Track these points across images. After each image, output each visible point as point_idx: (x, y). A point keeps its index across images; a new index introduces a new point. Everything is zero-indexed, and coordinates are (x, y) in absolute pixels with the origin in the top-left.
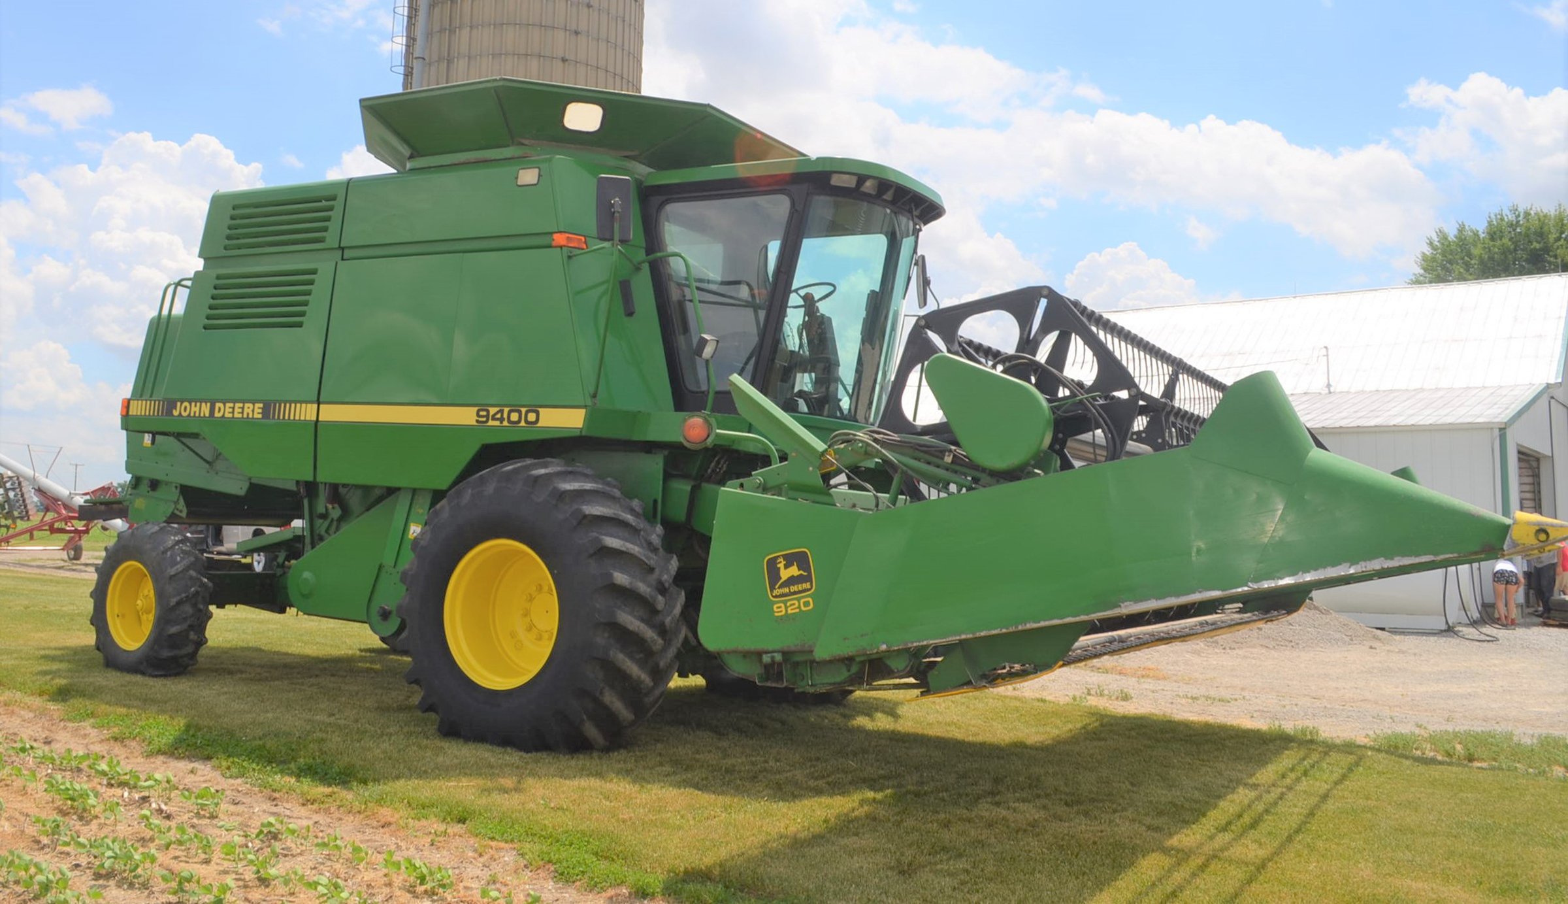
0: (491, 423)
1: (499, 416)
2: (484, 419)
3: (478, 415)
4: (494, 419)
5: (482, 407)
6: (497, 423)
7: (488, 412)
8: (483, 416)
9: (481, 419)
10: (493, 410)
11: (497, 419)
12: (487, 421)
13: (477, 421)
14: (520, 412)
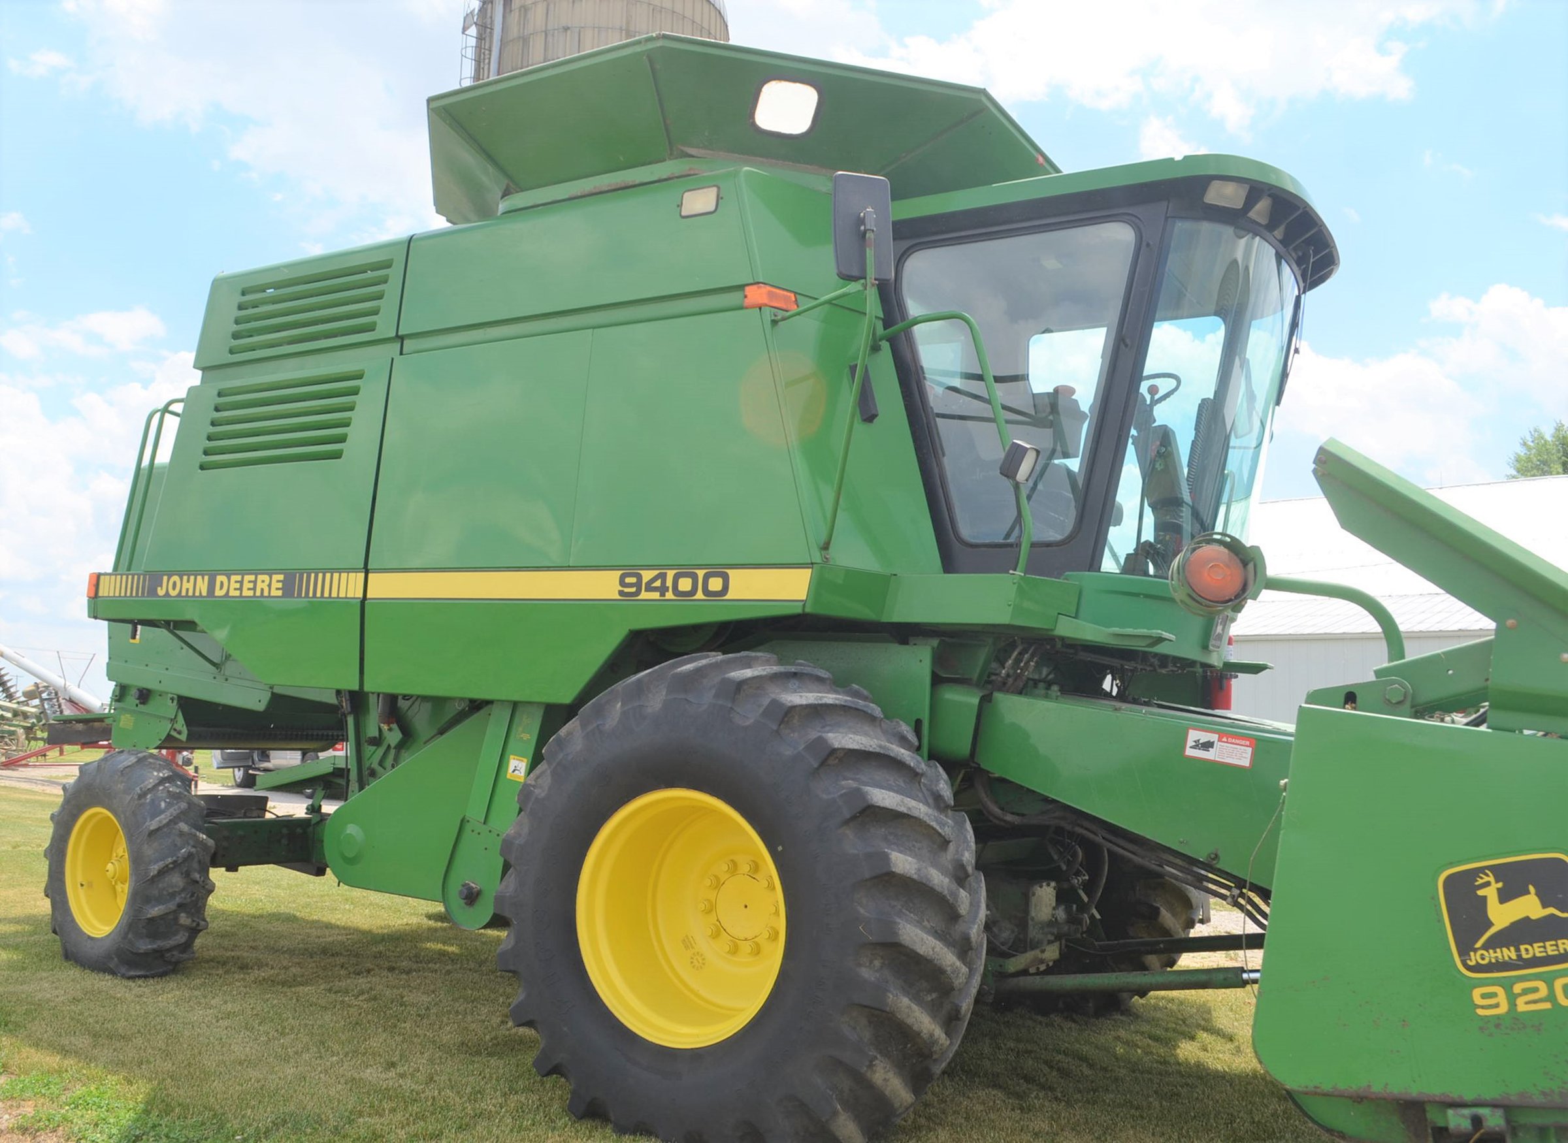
0: (644, 595)
1: (658, 584)
2: (633, 590)
3: (622, 583)
4: (649, 588)
5: (629, 570)
6: (656, 595)
7: (639, 577)
8: (631, 585)
9: (627, 590)
10: (647, 575)
11: (655, 589)
12: (638, 593)
13: (621, 593)
14: (694, 577)
